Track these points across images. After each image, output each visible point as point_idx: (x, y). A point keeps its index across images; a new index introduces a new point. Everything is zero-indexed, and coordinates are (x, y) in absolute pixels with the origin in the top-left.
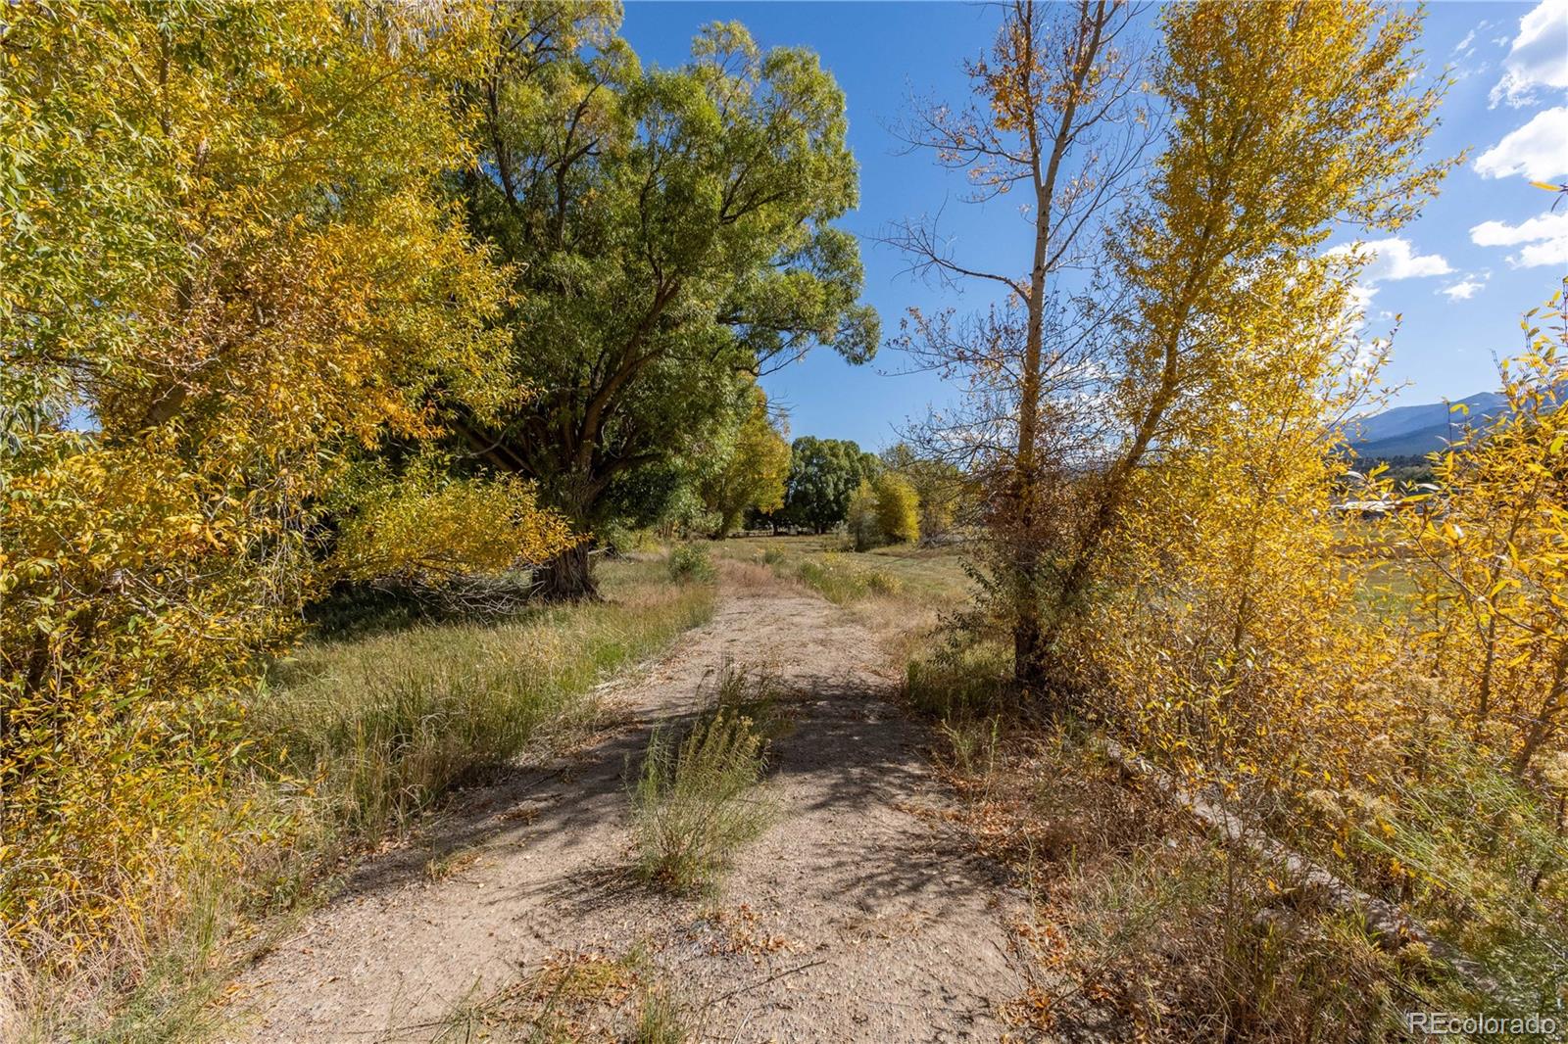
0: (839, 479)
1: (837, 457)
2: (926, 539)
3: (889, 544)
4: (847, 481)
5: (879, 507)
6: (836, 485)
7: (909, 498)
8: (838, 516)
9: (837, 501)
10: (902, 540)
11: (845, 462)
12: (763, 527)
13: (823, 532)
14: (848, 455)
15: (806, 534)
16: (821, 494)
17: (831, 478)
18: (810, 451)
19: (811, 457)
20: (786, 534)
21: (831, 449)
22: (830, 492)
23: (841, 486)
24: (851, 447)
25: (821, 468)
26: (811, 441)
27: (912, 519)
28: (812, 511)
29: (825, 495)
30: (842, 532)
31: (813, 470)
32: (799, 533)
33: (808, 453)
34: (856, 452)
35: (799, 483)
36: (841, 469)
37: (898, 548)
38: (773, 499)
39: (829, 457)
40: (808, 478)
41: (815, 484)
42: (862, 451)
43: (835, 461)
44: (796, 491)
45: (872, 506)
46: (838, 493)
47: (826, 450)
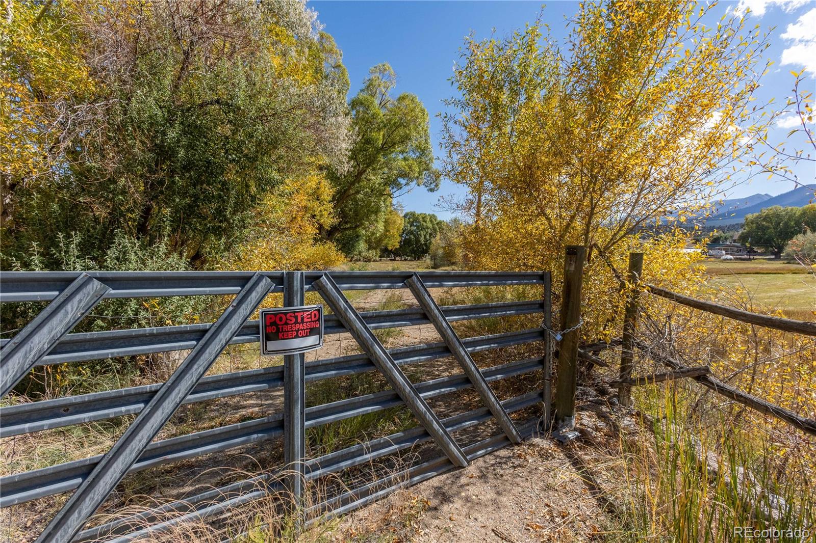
0: (427, 233)
1: (426, 222)
4: (431, 234)
6: (425, 236)
8: (425, 251)
9: (425, 244)
11: (430, 225)
12: (389, 256)
13: (418, 259)
14: (431, 221)
15: (410, 260)
16: (418, 240)
17: (423, 233)
18: (412, 218)
19: (413, 222)
20: (400, 260)
21: (423, 218)
22: (422, 239)
23: (428, 237)
24: (433, 217)
25: (418, 227)
26: (413, 214)
28: (413, 249)
29: (420, 241)
30: (428, 260)
31: (413, 228)
32: (406, 260)
33: (411, 220)
34: (435, 220)
35: (407, 235)
36: (428, 228)
38: (394, 243)
39: (422, 222)
40: (411, 232)
41: (414, 236)
42: (439, 219)
43: (425, 224)
44: (406, 239)
45: (443, 248)
46: (426, 240)
47: (420, 219)
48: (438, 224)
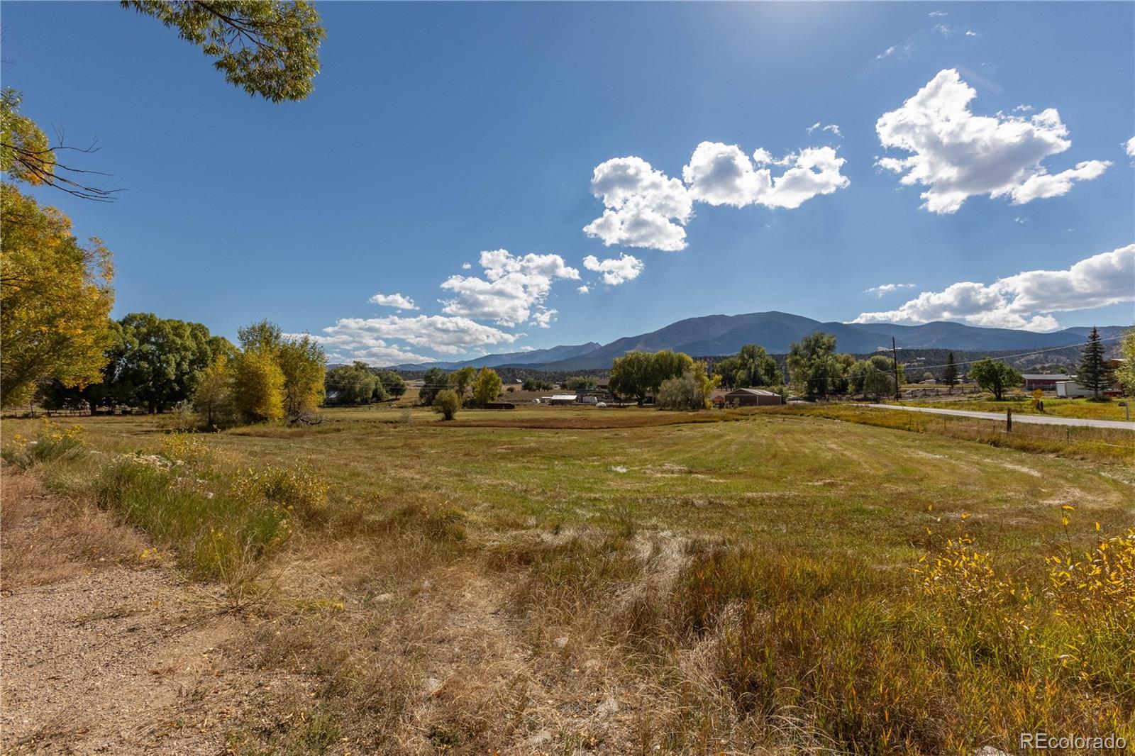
0: (183, 359)
1: (181, 337)
2: (291, 418)
3: (248, 423)
4: (192, 363)
5: (239, 384)
6: (178, 365)
7: (274, 377)
8: (180, 396)
9: (179, 380)
10: (263, 419)
11: (191, 343)
12: (74, 404)
13: (160, 412)
14: (194, 336)
15: (137, 414)
16: (159, 373)
17: (173, 358)
18: (148, 328)
19: (148, 334)
20: (110, 413)
21: (175, 329)
22: (171, 372)
23: (185, 366)
24: (198, 330)
25: (160, 347)
26: (148, 319)
27: (276, 399)
28: (146, 390)
29: (164, 374)
30: (186, 412)
32: (125, 413)
33: (144, 330)
34: (205, 335)
35: (130, 360)
36: (186, 349)
37: (259, 428)
39: (171, 337)
40: (144, 356)
41: (151, 363)
42: (212, 335)
43: (179, 341)
44: (126, 369)
45: (229, 385)
46: (180, 375)
47: (168, 329)
48: (210, 342)
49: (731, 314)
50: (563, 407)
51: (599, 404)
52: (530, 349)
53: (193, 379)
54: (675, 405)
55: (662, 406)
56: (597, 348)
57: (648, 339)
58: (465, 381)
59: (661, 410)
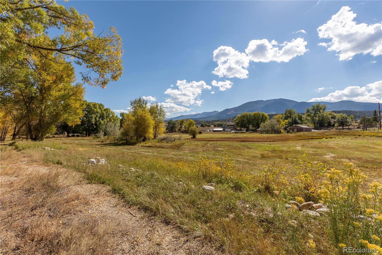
0: (97, 116)
4: (99, 118)
6: (95, 118)
8: (96, 129)
9: (96, 124)
11: (99, 111)
13: (89, 136)
14: (100, 108)
16: (89, 121)
17: (94, 116)
21: (95, 106)
22: (93, 121)
23: (98, 119)
24: (101, 106)
28: (85, 128)
36: (98, 113)
39: (93, 108)
40: (85, 116)
41: (87, 118)
42: (105, 108)
43: (95, 110)
46: (96, 122)
47: (92, 105)
48: (105, 110)
49: (265, 100)
50: (219, 133)
51: (232, 132)
52: (194, 113)
53: (100, 123)
54: (267, 132)
55: (262, 132)
56: (218, 112)
57: (235, 109)
58: (182, 123)
59: (261, 133)
